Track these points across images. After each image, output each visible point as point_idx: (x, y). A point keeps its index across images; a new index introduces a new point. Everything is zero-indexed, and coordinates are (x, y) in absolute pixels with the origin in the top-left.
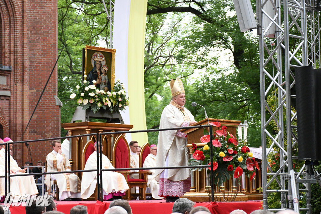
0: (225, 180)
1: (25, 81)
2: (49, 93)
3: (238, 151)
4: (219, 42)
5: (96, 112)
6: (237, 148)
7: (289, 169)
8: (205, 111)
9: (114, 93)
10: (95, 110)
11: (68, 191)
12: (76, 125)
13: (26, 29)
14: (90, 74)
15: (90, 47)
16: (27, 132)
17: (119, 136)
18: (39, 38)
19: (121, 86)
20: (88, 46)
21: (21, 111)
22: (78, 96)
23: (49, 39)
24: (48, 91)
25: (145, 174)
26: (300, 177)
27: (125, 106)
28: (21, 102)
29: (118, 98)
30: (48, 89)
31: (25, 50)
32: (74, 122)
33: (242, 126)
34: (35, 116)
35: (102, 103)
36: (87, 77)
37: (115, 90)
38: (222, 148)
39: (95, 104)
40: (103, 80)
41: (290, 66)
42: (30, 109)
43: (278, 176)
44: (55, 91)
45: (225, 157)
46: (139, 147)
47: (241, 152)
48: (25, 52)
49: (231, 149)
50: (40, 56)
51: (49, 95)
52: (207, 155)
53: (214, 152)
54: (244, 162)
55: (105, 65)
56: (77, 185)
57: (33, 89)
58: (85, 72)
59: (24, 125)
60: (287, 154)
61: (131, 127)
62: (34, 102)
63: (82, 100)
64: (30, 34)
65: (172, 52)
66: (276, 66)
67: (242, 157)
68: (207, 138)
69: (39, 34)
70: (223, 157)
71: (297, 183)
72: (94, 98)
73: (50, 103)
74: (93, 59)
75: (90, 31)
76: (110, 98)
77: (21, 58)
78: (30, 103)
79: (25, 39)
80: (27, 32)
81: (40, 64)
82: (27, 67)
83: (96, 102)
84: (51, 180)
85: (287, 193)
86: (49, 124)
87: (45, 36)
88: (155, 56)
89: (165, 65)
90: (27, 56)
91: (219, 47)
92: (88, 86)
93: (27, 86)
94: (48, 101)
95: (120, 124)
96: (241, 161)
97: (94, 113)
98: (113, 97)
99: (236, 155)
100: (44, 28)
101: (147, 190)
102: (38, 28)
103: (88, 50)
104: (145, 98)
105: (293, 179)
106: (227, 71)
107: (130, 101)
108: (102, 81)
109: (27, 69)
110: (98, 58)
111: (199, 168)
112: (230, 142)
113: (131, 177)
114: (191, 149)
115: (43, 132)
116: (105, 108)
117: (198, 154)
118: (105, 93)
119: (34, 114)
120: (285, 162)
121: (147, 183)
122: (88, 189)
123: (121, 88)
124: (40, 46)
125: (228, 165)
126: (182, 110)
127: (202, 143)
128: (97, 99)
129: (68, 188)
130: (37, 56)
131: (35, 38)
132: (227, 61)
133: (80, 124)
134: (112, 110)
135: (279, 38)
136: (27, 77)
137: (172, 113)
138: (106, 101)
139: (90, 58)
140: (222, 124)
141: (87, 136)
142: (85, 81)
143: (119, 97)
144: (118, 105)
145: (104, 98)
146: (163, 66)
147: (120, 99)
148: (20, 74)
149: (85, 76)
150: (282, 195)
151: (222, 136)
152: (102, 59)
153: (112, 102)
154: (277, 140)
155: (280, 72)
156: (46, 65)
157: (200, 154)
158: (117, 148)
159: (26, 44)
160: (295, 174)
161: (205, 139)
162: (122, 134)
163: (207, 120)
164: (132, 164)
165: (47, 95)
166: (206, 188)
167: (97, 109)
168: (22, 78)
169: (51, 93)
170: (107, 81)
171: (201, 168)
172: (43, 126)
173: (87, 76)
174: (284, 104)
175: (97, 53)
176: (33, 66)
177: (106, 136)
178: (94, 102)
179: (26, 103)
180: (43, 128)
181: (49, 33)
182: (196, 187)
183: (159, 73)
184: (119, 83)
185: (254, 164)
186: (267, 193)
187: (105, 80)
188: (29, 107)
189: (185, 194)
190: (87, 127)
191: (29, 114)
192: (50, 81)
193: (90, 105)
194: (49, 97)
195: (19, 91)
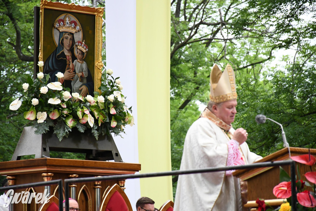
5: (64, 138)
9: (101, 99)
10: (61, 134)
12: (23, 165)
14: (50, 61)
15: (49, 4)
17: (111, 186)
19: (115, 84)
22: (27, 106)
27: (124, 125)
29: (109, 109)
32: (19, 158)
35: (76, 118)
36: (44, 67)
37: (102, 92)
39: (61, 122)
40: (77, 71)
55: (81, 40)
58: (40, 55)
61: (137, 167)
63: (35, 112)
65: (226, 14)
68: (286, 188)
72: (59, 110)
74: (57, 29)
83: (63, 116)
88: (191, 23)
89: (213, 40)
92: (46, 85)
95: (113, 161)
97: (60, 140)
98: (99, 107)
103: (45, 9)
104: (171, 109)
107: (134, 115)
108: (75, 73)
110: (67, 26)
116: (82, 130)
118: (81, 98)
123: (115, 88)
126: (227, 132)
127: (276, 198)
128: (65, 112)
133: (31, 162)
134: (96, 134)
137: (210, 137)
138: (84, 114)
139: (50, 27)
141: (46, 187)
142: (41, 75)
143: (112, 106)
144: (110, 123)
145: (80, 110)
146: (209, 42)
147: (113, 111)
149: (41, 63)
152: (75, 28)
153: (96, 117)
161: (283, 191)
162: (118, 184)
163: (288, 152)
167: (67, 131)
170: (85, 75)
173: (45, 64)
175: (65, 17)
177: (85, 187)
178: (59, 118)
183: (200, 57)
184: (110, 78)
187: (82, 72)
190: (45, 169)
193: (51, 124)
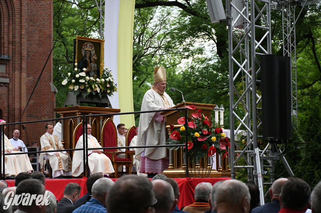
0: (200, 157)
1: (23, 69)
2: (45, 80)
3: (212, 132)
5: (86, 97)
6: (211, 129)
7: (254, 147)
8: (183, 95)
9: (103, 80)
10: (85, 95)
11: (60, 169)
12: (68, 109)
13: (23, 21)
15: (81, 38)
16: (25, 116)
17: (107, 119)
18: (36, 30)
20: (79, 37)
21: (19, 97)
22: (70, 83)
23: (45, 30)
24: (44, 78)
25: (131, 154)
26: (265, 154)
27: (113, 92)
28: (19, 89)
29: (106, 84)
30: (44, 76)
31: (23, 40)
32: (66, 106)
33: (218, 109)
34: (32, 102)
35: (92, 88)
37: (104, 77)
38: (197, 129)
39: (85, 90)
40: (92, 68)
41: (256, 54)
42: (27, 95)
43: (245, 154)
44: (51, 78)
45: (199, 137)
47: (214, 133)
48: (23, 43)
49: (205, 130)
50: (37, 46)
51: (45, 82)
52: (183, 135)
53: (190, 133)
54: (218, 142)
55: (94, 54)
56: (68, 164)
57: (30, 77)
58: (76, 60)
59: (22, 110)
60: (253, 134)
61: (119, 110)
62: (31, 88)
63: (73, 86)
64: (28, 26)
65: (161, 43)
66: (244, 54)
67: (215, 137)
69: (35, 26)
70: (197, 137)
71: (262, 160)
72: (84, 85)
73: (46, 89)
74: (83, 49)
75: (84, 23)
76: (100, 84)
77: (19, 48)
78: (27, 89)
79: (22, 30)
80: (25, 24)
81: (36, 53)
82: (24, 56)
83: (86, 88)
84: (44, 159)
85: (253, 169)
86: (45, 109)
87: (41, 28)
88: (145, 47)
89: (155, 55)
90: (24, 46)
91: (203, 38)
92: (78, 74)
93: (25, 74)
94: (44, 87)
95: (108, 108)
96: (215, 141)
97: (84, 98)
98: (102, 84)
99: (210, 136)
100: (40, 20)
102: (35, 20)
103: (78, 40)
105: (258, 156)
106: (211, 60)
107: (117, 88)
109: (25, 58)
110: (88, 48)
111: (177, 146)
112: (204, 124)
113: (118, 157)
114: (169, 130)
115: (39, 116)
116: (94, 94)
117: (175, 135)
119: (30, 100)
120: (251, 140)
121: (133, 162)
122: (78, 168)
123: (109, 75)
124: (36, 37)
125: (202, 145)
126: (162, 95)
127: (178, 124)
128: (87, 86)
129: (60, 166)
130: (34, 46)
131: (32, 30)
132: (210, 51)
133: (71, 108)
134: (101, 96)
135: (247, 28)
136: (24, 66)
137: (151, 97)
138: (95, 87)
139: (80, 48)
140: (197, 107)
143: (108, 83)
144: (107, 91)
145: (94, 85)
146: (153, 56)
147: (108, 86)
148: (18, 63)
150: (248, 170)
151: (197, 118)
152: (92, 48)
153: (101, 88)
154: (244, 122)
155: (247, 59)
156: (42, 55)
157: (177, 135)
158: (105, 130)
159: (24, 35)
160: (260, 152)
161: (182, 121)
162: (110, 118)
163: (185, 104)
165: (43, 82)
166: (183, 166)
167: (87, 94)
168: (20, 66)
169: (47, 80)
170: (96, 70)
171: (179, 147)
172: (40, 111)
174: (251, 88)
175: (87, 44)
176: (30, 55)
177: (95, 119)
178: (84, 88)
179: (23, 89)
180: (39, 112)
181: (45, 25)
182: (174, 165)
183: (149, 63)
184: (107, 71)
185: (226, 144)
186: (234, 169)
187: (95, 68)
188: (27, 93)
190: (78, 111)
191: (27, 99)
192: (46, 69)
193: (80, 91)
194: (45, 84)
195: (18, 78)
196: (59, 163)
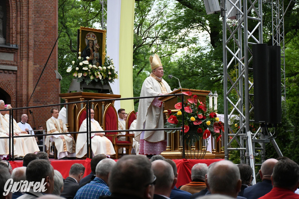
0: (196, 140)
1: (30, 58)
2: (50, 68)
3: (207, 117)
4: (198, 24)
5: (89, 84)
6: (206, 113)
7: (246, 130)
8: (179, 82)
9: (105, 68)
10: (88, 82)
11: (65, 151)
12: (72, 95)
13: (30, 13)
14: (84, 52)
15: (84, 28)
16: (32, 102)
17: (108, 104)
18: (42, 21)
19: (111, 62)
20: (82, 27)
21: (26, 83)
22: (74, 70)
23: (51, 21)
24: (50, 66)
25: (130, 137)
26: (256, 137)
27: (114, 79)
28: (26, 76)
30: (50, 64)
31: (30, 31)
32: (70, 92)
33: (212, 95)
34: (38, 88)
35: (94, 76)
36: (81, 54)
37: (105, 65)
38: (193, 114)
40: (95, 56)
42: (34, 81)
43: (238, 137)
44: (56, 66)
45: (195, 122)
46: (126, 114)
47: (209, 117)
48: (30, 33)
49: (200, 114)
50: (43, 36)
51: (50, 70)
52: (180, 119)
53: (187, 117)
54: (212, 125)
55: (97, 43)
56: (72, 146)
57: (37, 65)
58: (80, 49)
59: (29, 96)
60: (245, 118)
61: (120, 96)
62: (37, 75)
63: (77, 73)
64: (34, 17)
65: (158, 34)
66: (237, 43)
67: (210, 121)
69: (42, 17)
70: (193, 122)
71: (253, 142)
72: (87, 72)
73: (52, 76)
74: (87, 38)
75: (87, 15)
76: (102, 72)
77: (26, 38)
78: (34, 76)
79: (30, 21)
80: (32, 15)
81: (43, 43)
82: (31, 46)
83: (89, 75)
84: (50, 142)
85: (245, 151)
86: (51, 95)
87: (47, 19)
88: (143, 37)
89: (153, 45)
90: (31, 36)
91: (198, 29)
92: (82, 62)
93: (32, 62)
94: (50, 75)
95: (109, 94)
96: (209, 125)
97: (87, 85)
98: (104, 71)
99: (205, 120)
100: (46, 12)
101: (133, 151)
102: (41, 12)
103: (82, 30)
105: (250, 139)
106: (205, 50)
107: (118, 75)
109: (32, 48)
110: (91, 37)
111: (174, 130)
112: (200, 109)
113: (119, 140)
114: (167, 114)
115: (45, 102)
116: (97, 81)
117: (172, 119)
118: (96, 68)
119: (37, 86)
120: (243, 124)
122: (82, 150)
123: (111, 63)
124: (42, 28)
125: (197, 128)
126: (160, 82)
127: (176, 109)
128: (90, 73)
129: (65, 148)
130: (40, 36)
131: (39, 21)
132: (205, 41)
133: (75, 94)
134: (102, 82)
135: (240, 19)
136: (31, 54)
137: (150, 84)
138: (97, 74)
139: (84, 38)
140: (193, 93)
142: (80, 58)
143: (109, 71)
144: (108, 78)
145: (96, 72)
146: (151, 45)
147: (110, 73)
148: (25, 51)
149: (80, 53)
150: (241, 152)
151: (193, 103)
152: (94, 38)
153: (103, 75)
154: (237, 107)
155: (240, 48)
156: (48, 44)
157: (174, 119)
158: (107, 114)
159: (31, 26)
160: (251, 135)
161: (179, 106)
162: (112, 103)
163: (181, 90)
164: (119, 128)
165: (48, 69)
166: (179, 148)
167: (90, 81)
168: (27, 55)
169: (52, 68)
170: (98, 58)
171: (176, 130)
172: (45, 96)
174: (244, 75)
175: (90, 34)
176: (37, 44)
177: (98, 104)
178: (87, 76)
179: (31, 76)
180: (45, 98)
181: (51, 16)
182: (172, 147)
184: (108, 59)
185: (220, 127)
186: (228, 151)
187: (97, 56)
188: (34, 80)
189: (162, 153)
190: (81, 97)
191: (33, 86)
192: (51, 58)
193: (84, 78)
195: (25, 66)
196: (64, 145)
